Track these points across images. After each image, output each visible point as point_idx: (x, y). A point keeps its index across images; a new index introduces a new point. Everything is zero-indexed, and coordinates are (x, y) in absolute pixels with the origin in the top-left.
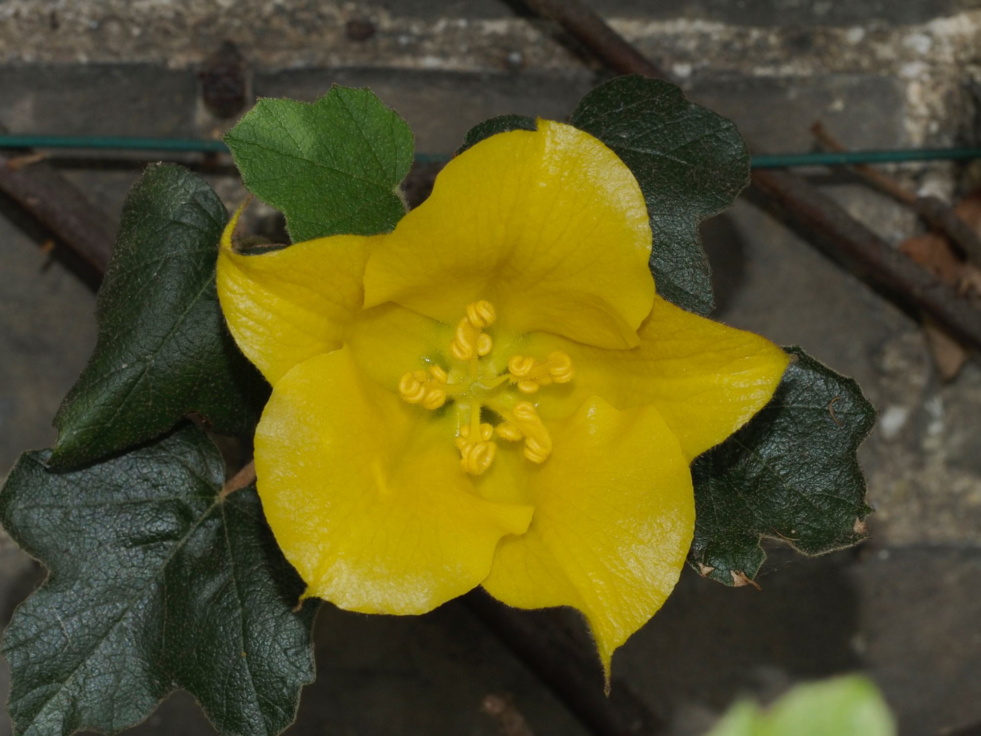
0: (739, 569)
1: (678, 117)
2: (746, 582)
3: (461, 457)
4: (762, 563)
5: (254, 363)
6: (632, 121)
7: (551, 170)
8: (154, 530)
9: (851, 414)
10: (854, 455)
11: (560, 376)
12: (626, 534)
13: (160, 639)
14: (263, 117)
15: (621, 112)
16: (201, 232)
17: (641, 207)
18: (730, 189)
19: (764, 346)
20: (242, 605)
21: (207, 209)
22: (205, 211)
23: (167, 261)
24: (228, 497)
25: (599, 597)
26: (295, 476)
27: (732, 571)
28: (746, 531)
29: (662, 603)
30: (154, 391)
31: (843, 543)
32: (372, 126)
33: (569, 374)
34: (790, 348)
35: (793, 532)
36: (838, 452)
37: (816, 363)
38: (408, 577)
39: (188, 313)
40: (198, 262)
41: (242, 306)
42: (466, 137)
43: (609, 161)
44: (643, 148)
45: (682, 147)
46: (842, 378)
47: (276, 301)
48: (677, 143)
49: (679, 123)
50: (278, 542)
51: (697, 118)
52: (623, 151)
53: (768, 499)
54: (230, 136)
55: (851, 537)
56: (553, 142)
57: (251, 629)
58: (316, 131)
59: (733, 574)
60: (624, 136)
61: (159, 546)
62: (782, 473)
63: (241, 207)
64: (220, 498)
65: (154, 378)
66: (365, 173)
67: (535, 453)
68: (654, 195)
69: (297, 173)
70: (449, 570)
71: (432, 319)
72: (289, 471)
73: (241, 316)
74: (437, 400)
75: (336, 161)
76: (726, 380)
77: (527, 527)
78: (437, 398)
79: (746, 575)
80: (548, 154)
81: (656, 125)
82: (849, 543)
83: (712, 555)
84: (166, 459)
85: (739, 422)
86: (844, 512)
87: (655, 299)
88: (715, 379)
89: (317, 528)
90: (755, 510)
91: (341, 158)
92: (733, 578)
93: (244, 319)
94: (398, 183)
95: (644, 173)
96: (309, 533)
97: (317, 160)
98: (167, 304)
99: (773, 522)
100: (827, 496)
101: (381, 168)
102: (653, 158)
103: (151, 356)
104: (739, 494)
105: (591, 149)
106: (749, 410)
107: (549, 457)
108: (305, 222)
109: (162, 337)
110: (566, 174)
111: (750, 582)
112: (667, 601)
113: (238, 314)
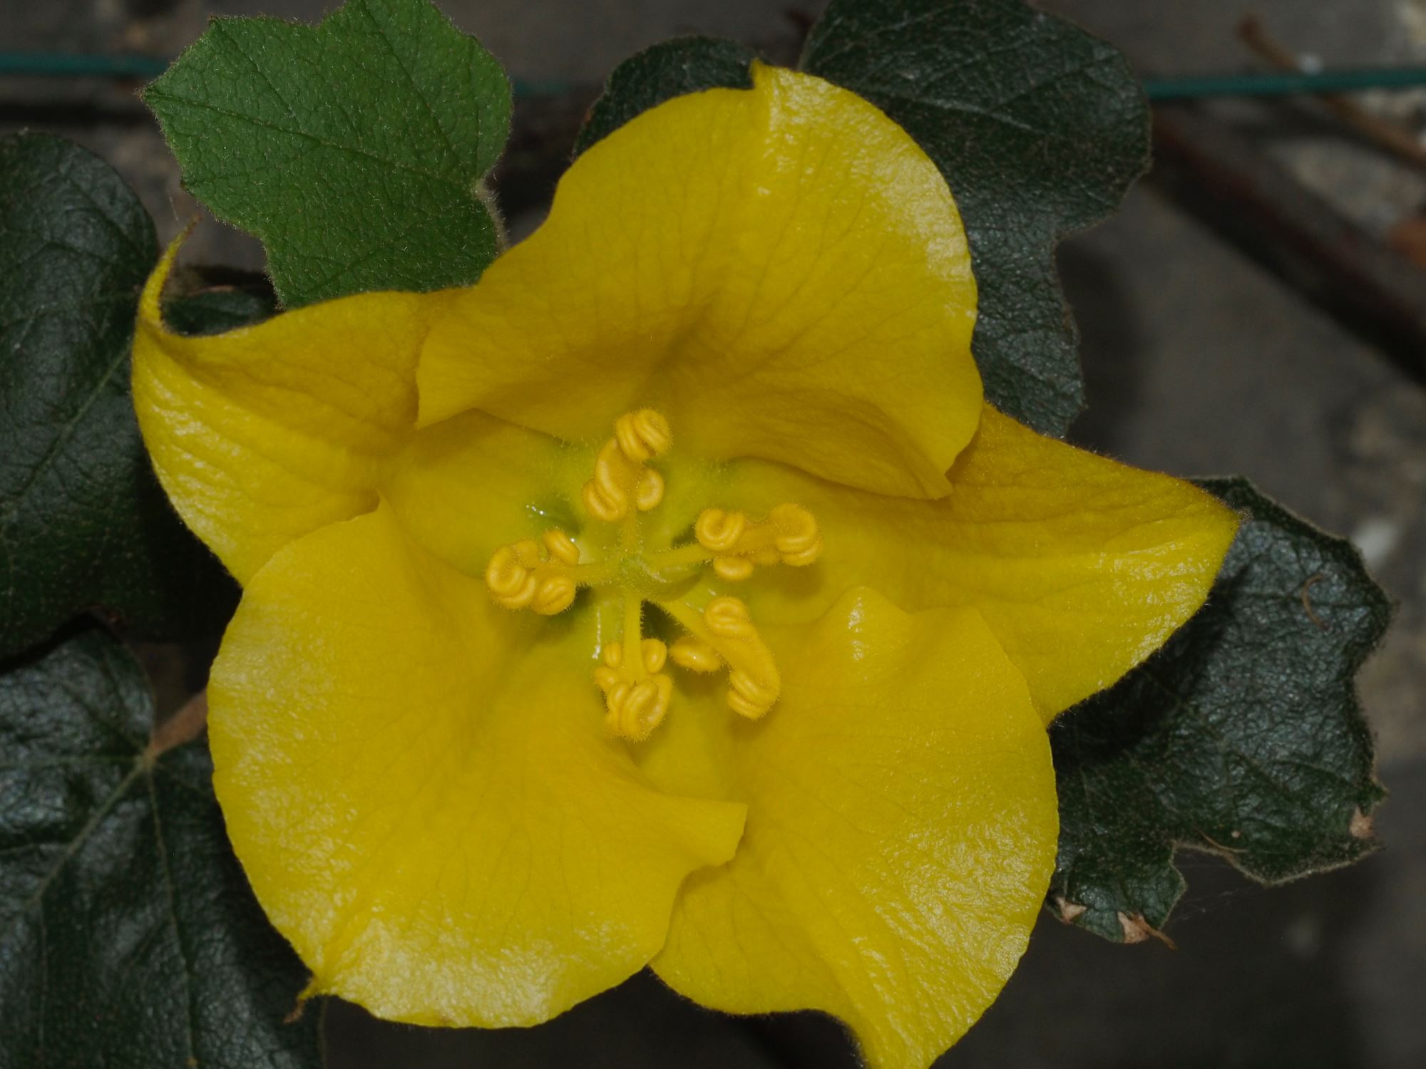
0: (1136, 908)
1: (1013, 39)
2: (1147, 933)
3: (606, 709)
4: (1178, 897)
5: (207, 542)
6: (926, 47)
7: (780, 163)
8: (19, 819)
9: (1342, 607)
10: (1350, 686)
11: (795, 553)
12: (925, 860)
13: (34, 1031)
14: (220, 53)
15: (904, 29)
16: (103, 263)
17: (954, 235)
18: (1114, 178)
19: (1191, 500)
20: (189, 967)
21: (115, 220)
22: (111, 223)
23: (40, 319)
24: (162, 759)
25: (875, 986)
26: (288, 761)
27: (1120, 914)
28: (1147, 835)
29: (996, 995)
30: (17, 568)
31: (1330, 857)
32: (430, 67)
33: (814, 549)
34: (1227, 481)
35: (1235, 834)
36: (1321, 680)
37: (1276, 509)
38: (507, 952)
39: (82, 420)
40: (100, 323)
41: (180, 432)
42: (610, 80)
43: (893, 146)
44: (948, 98)
45: (1021, 97)
46: (1327, 538)
47: (249, 422)
48: (1012, 89)
49: (1014, 50)
50: (256, 891)
51: (1049, 41)
52: (909, 106)
53: (1186, 772)
54: (158, 92)
55: (1347, 846)
56: (785, 110)
57: (206, 1013)
58: (323, 78)
59: (1123, 919)
60: (911, 77)
61: (30, 853)
62: (1213, 718)
63: (179, 238)
64: (146, 760)
65: (16, 544)
66: (419, 157)
67: (748, 701)
68: (970, 192)
69: (287, 161)
70: (587, 938)
71: (546, 436)
72: (276, 750)
73: (179, 450)
74: (559, 597)
75: (362, 135)
76: (1118, 563)
77: (736, 847)
78: (559, 593)
79: (1147, 921)
80: (774, 132)
81: (970, 54)
82: (1343, 858)
83: (1083, 883)
84: (41, 687)
85: (1143, 648)
86: (1330, 796)
87: (984, 411)
88: (1097, 562)
89: (332, 861)
90: (1163, 792)
91: (371, 129)
92: (1123, 928)
93: (187, 456)
94: (480, 177)
95: (950, 149)
96: (315, 871)
97: (324, 135)
98: (40, 403)
99: (1196, 815)
100: (1300, 764)
101: (449, 148)
102: (967, 119)
103: (11, 504)
104: (1132, 761)
105: (859, 123)
106: (1162, 623)
107: (774, 709)
108: (303, 256)
109: (30, 466)
110: (810, 171)
111: (1157, 933)
112: (1004, 989)
113: (174, 448)
